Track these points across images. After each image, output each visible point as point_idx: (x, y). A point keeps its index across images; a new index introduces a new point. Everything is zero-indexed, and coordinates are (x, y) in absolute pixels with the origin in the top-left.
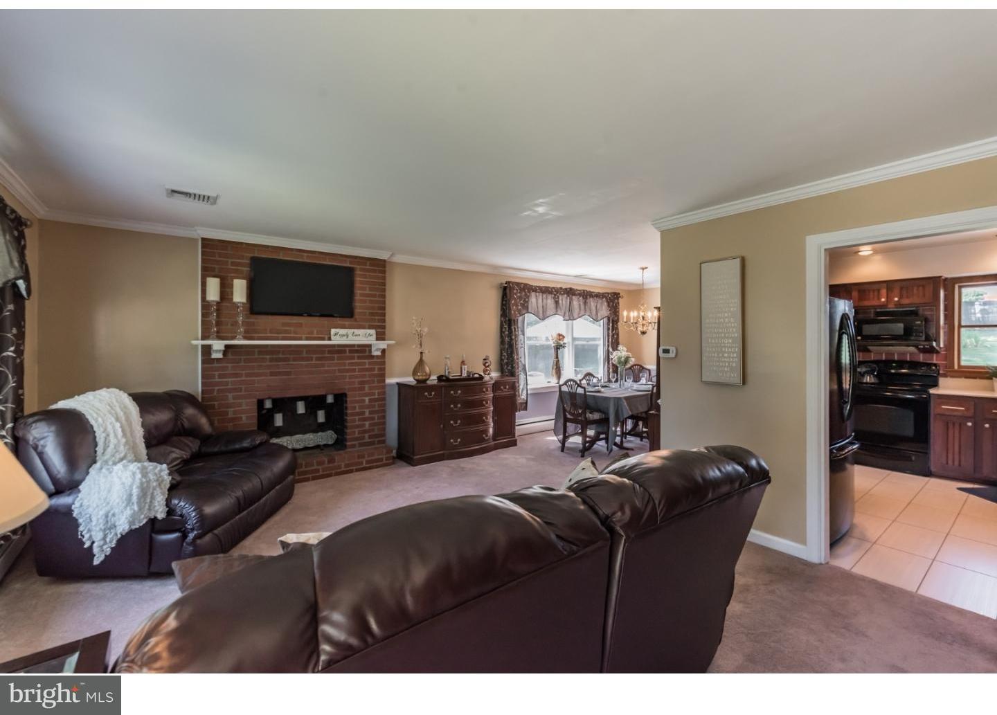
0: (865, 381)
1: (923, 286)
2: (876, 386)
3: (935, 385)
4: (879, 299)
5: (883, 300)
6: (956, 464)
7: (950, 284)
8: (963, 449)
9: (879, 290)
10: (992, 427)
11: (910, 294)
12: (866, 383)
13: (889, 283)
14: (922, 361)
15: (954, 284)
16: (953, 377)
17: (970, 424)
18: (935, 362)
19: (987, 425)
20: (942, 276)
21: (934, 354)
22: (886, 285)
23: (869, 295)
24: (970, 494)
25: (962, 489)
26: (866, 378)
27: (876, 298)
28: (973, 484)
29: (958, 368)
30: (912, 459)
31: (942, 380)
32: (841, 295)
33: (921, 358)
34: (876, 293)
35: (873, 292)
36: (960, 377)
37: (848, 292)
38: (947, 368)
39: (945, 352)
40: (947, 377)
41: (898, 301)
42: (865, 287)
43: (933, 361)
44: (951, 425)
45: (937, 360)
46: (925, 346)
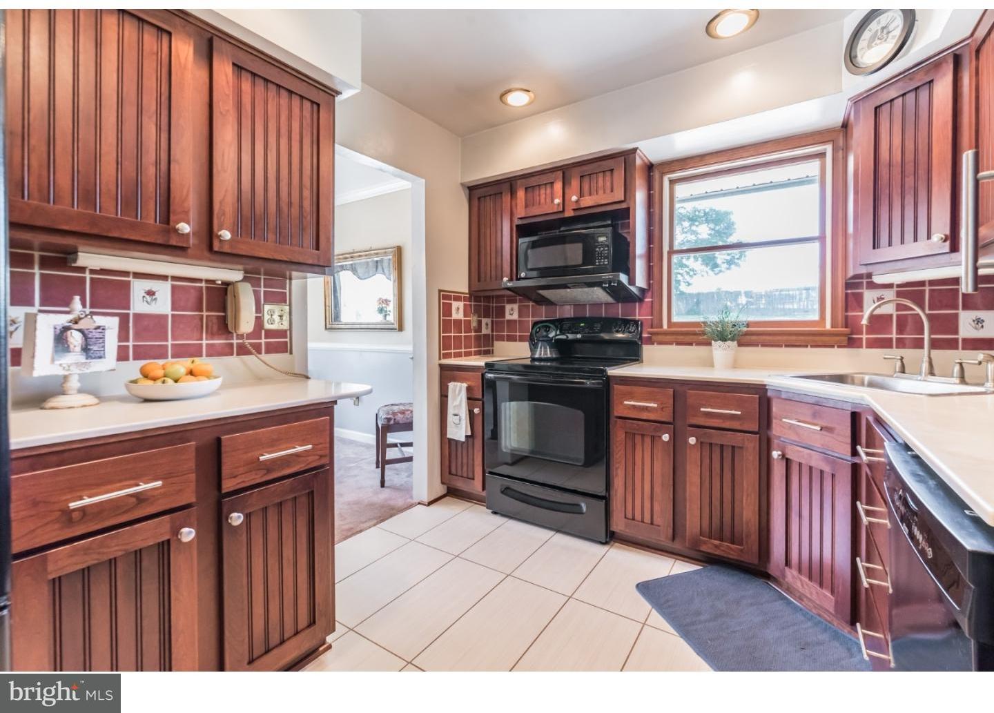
0: (538, 356)
1: (611, 171)
2: (556, 365)
5: (557, 201)
6: (647, 519)
7: (656, 174)
8: (657, 489)
9: (552, 183)
10: (701, 443)
11: (594, 189)
12: (540, 360)
13: (565, 171)
14: (620, 317)
15: (662, 174)
16: (660, 343)
17: (666, 437)
18: (637, 318)
19: (692, 440)
20: (637, 148)
21: (637, 304)
22: (561, 174)
23: (539, 195)
24: (653, 610)
25: (645, 588)
26: (539, 349)
27: (549, 200)
28: (674, 560)
29: (668, 327)
30: (583, 510)
31: (647, 350)
32: (504, 199)
33: (619, 311)
34: (549, 191)
35: (546, 190)
36: (671, 344)
37: (513, 193)
38: (652, 327)
39: (650, 300)
40: (653, 344)
41: (577, 202)
42: (533, 181)
43: (635, 316)
44: (638, 438)
45: (640, 314)
46: (612, 284)
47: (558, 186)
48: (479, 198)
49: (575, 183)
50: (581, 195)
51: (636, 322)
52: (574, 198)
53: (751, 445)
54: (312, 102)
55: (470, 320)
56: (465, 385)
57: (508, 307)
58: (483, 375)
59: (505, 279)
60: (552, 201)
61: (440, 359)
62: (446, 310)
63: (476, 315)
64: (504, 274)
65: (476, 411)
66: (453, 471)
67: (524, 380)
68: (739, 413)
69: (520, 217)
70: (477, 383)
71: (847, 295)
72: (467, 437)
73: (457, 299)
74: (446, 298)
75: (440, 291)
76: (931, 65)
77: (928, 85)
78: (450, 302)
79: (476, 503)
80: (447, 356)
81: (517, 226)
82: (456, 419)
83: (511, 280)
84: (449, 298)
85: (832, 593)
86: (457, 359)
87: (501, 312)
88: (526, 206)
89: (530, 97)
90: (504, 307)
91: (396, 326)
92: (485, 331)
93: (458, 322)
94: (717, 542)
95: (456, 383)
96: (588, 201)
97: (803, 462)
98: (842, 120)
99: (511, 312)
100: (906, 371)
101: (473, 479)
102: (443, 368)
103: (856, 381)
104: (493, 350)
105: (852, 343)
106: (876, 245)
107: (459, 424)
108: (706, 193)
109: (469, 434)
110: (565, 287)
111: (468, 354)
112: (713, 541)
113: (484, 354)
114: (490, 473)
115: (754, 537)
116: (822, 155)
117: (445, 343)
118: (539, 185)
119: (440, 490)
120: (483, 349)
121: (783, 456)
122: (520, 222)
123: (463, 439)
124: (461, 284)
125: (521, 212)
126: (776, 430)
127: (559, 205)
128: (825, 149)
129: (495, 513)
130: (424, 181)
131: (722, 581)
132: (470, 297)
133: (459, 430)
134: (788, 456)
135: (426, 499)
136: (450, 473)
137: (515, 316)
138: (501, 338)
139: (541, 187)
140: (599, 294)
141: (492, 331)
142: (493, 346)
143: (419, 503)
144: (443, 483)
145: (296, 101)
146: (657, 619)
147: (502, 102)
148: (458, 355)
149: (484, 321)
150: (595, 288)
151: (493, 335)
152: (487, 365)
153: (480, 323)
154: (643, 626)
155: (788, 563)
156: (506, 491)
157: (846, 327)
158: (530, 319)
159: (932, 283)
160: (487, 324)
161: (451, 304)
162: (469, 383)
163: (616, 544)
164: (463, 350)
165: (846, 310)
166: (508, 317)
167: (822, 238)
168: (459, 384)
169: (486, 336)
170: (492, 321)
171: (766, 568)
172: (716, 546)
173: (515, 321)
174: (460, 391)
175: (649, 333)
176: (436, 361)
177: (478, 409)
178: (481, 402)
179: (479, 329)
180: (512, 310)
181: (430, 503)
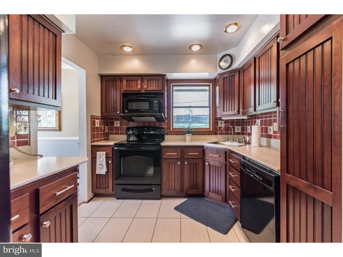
0: (131, 140)
1: (158, 80)
2: (137, 143)
3: (163, 139)
4: (137, 86)
5: (139, 87)
6: (173, 188)
7: (169, 83)
8: (176, 179)
9: (137, 80)
10: (188, 163)
11: (152, 85)
12: (132, 141)
13: (142, 77)
14: (158, 126)
15: (170, 83)
16: (170, 135)
17: (179, 163)
18: (163, 127)
19: (186, 163)
20: (166, 75)
21: (163, 122)
22: (140, 78)
23: (132, 83)
24: (181, 214)
25: (177, 208)
26: (131, 138)
27: (136, 86)
28: (180, 199)
29: (172, 130)
30: (153, 190)
31: (166, 137)
32: (117, 83)
33: (158, 124)
34: (135, 83)
35: (134, 82)
36: (173, 135)
37: (121, 81)
38: (168, 130)
39: (167, 121)
40: (168, 135)
41: (146, 88)
42: (129, 78)
43: (162, 126)
44: (170, 165)
45: (164, 126)
46: (159, 116)
47: (139, 82)
48: (106, 81)
49: (146, 82)
50: (148, 86)
51: (163, 128)
52: (145, 87)
53: (201, 162)
54: (53, 33)
55: (101, 127)
56: (105, 153)
57: (115, 122)
58: (113, 149)
59: (118, 112)
60: (138, 86)
61: (91, 143)
62: (93, 123)
63: (104, 125)
64: (117, 110)
65: (110, 162)
66: (98, 187)
67: (125, 149)
68: (198, 154)
69: (124, 90)
70: (110, 151)
71: (215, 121)
72: (106, 172)
73: (97, 119)
74: (93, 118)
75: (91, 116)
76: (234, 71)
77: (234, 76)
78: (95, 120)
79: (108, 197)
80: (94, 141)
81: (123, 93)
82: (101, 166)
83: (120, 113)
84: (94, 118)
85: (221, 195)
86: (97, 142)
87: (112, 124)
88: (127, 87)
89: (132, 49)
90: (114, 122)
91: (57, 128)
92: (106, 131)
93: (97, 128)
94: (192, 190)
95: (100, 152)
96: (150, 89)
97: (214, 165)
98: (215, 78)
99: (117, 124)
100: (228, 140)
101: (108, 188)
102: (92, 146)
103: (219, 143)
104: (109, 138)
105: (216, 134)
106: (224, 111)
107: (102, 168)
108: (178, 89)
109: (107, 171)
110: (143, 116)
111: (101, 140)
112: (191, 190)
113: (106, 140)
114: (116, 184)
115: (201, 187)
116: (209, 86)
117: (93, 137)
118: (132, 80)
119: (92, 195)
120: (105, 138)
121: (209, 164)
122: (124, 92)
123: (104, 173)
124: (98, 113)
125: (125, 88)
126: (207, 157)
127: (139, 88)
128: (210, 84)
129: (118, 199)
130: (85, 71)
131: (194, 201)
132: (102, 118)
133: (102, 170)
134: (210, 164)
135: (86, 200)
136: (97, 188)
137: (119, 125)
138: (113, 134)
139: (133, 81)
140: (153, 119)
141: (109, 131)
142: (109, 137)
143: (83, 203)
144: (92, 192)
145: (47, 31)
146: (183, 216)
147: (121, 49)
148: (98, 141)
149: (106, 127)
150: (153, 117)
151: (109, 132)
152: (115, 144)
153: (105, 128)
154: (181, 219)
155: (210, 191)
156: (124, 190)
157: (215, 130)
158: (125, 126)
159: (231, 120)
160: (107, 128)
161: (95, 121)
162: (107, 152)
163: (163, 198)
164: (99, 139)
165: (215, 125)
166: (115, 125)
167: (209, 107)
168: (102, 152)
169: (106, 133)
170: (109, 127)
171: (204, 194)
172: (192, 191)
173: (118, 127)
174: (103, 155)
175: (167, 131)
176: (90, 144)
177: (111, 161)
178: (112, 159)
179: (104, 131)
180: (117, 123)
181: (88, 202)
